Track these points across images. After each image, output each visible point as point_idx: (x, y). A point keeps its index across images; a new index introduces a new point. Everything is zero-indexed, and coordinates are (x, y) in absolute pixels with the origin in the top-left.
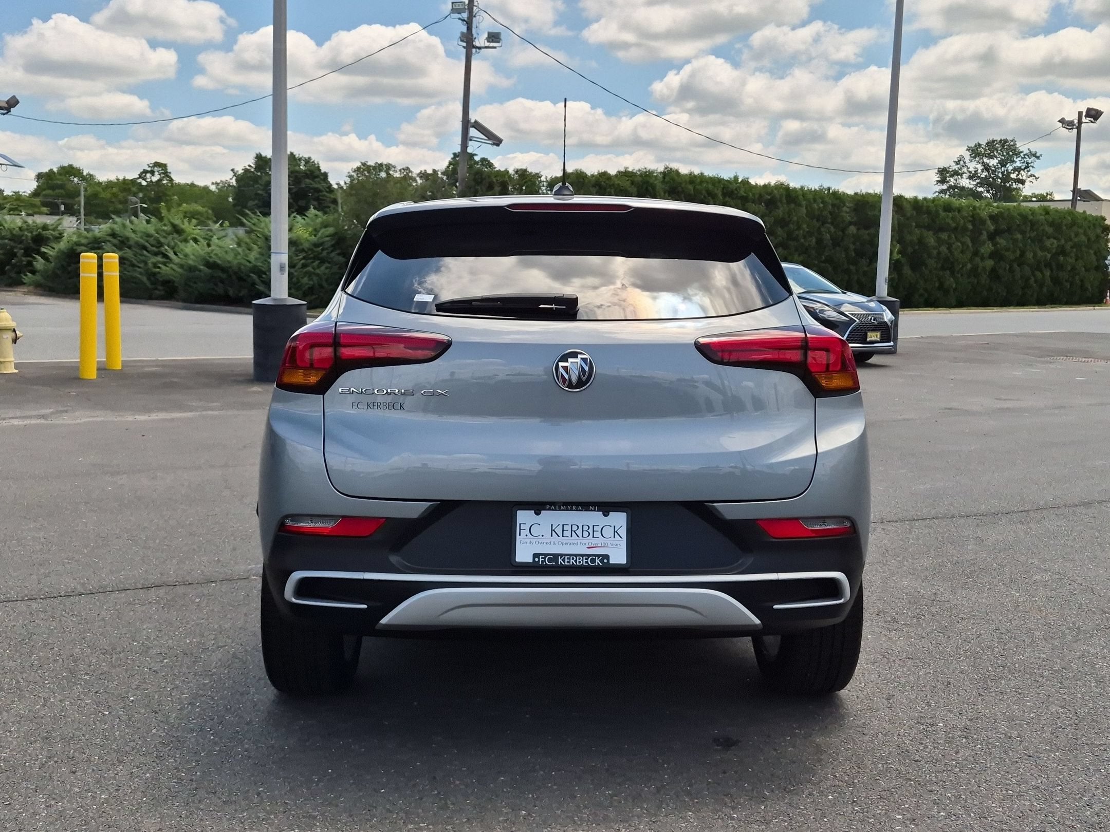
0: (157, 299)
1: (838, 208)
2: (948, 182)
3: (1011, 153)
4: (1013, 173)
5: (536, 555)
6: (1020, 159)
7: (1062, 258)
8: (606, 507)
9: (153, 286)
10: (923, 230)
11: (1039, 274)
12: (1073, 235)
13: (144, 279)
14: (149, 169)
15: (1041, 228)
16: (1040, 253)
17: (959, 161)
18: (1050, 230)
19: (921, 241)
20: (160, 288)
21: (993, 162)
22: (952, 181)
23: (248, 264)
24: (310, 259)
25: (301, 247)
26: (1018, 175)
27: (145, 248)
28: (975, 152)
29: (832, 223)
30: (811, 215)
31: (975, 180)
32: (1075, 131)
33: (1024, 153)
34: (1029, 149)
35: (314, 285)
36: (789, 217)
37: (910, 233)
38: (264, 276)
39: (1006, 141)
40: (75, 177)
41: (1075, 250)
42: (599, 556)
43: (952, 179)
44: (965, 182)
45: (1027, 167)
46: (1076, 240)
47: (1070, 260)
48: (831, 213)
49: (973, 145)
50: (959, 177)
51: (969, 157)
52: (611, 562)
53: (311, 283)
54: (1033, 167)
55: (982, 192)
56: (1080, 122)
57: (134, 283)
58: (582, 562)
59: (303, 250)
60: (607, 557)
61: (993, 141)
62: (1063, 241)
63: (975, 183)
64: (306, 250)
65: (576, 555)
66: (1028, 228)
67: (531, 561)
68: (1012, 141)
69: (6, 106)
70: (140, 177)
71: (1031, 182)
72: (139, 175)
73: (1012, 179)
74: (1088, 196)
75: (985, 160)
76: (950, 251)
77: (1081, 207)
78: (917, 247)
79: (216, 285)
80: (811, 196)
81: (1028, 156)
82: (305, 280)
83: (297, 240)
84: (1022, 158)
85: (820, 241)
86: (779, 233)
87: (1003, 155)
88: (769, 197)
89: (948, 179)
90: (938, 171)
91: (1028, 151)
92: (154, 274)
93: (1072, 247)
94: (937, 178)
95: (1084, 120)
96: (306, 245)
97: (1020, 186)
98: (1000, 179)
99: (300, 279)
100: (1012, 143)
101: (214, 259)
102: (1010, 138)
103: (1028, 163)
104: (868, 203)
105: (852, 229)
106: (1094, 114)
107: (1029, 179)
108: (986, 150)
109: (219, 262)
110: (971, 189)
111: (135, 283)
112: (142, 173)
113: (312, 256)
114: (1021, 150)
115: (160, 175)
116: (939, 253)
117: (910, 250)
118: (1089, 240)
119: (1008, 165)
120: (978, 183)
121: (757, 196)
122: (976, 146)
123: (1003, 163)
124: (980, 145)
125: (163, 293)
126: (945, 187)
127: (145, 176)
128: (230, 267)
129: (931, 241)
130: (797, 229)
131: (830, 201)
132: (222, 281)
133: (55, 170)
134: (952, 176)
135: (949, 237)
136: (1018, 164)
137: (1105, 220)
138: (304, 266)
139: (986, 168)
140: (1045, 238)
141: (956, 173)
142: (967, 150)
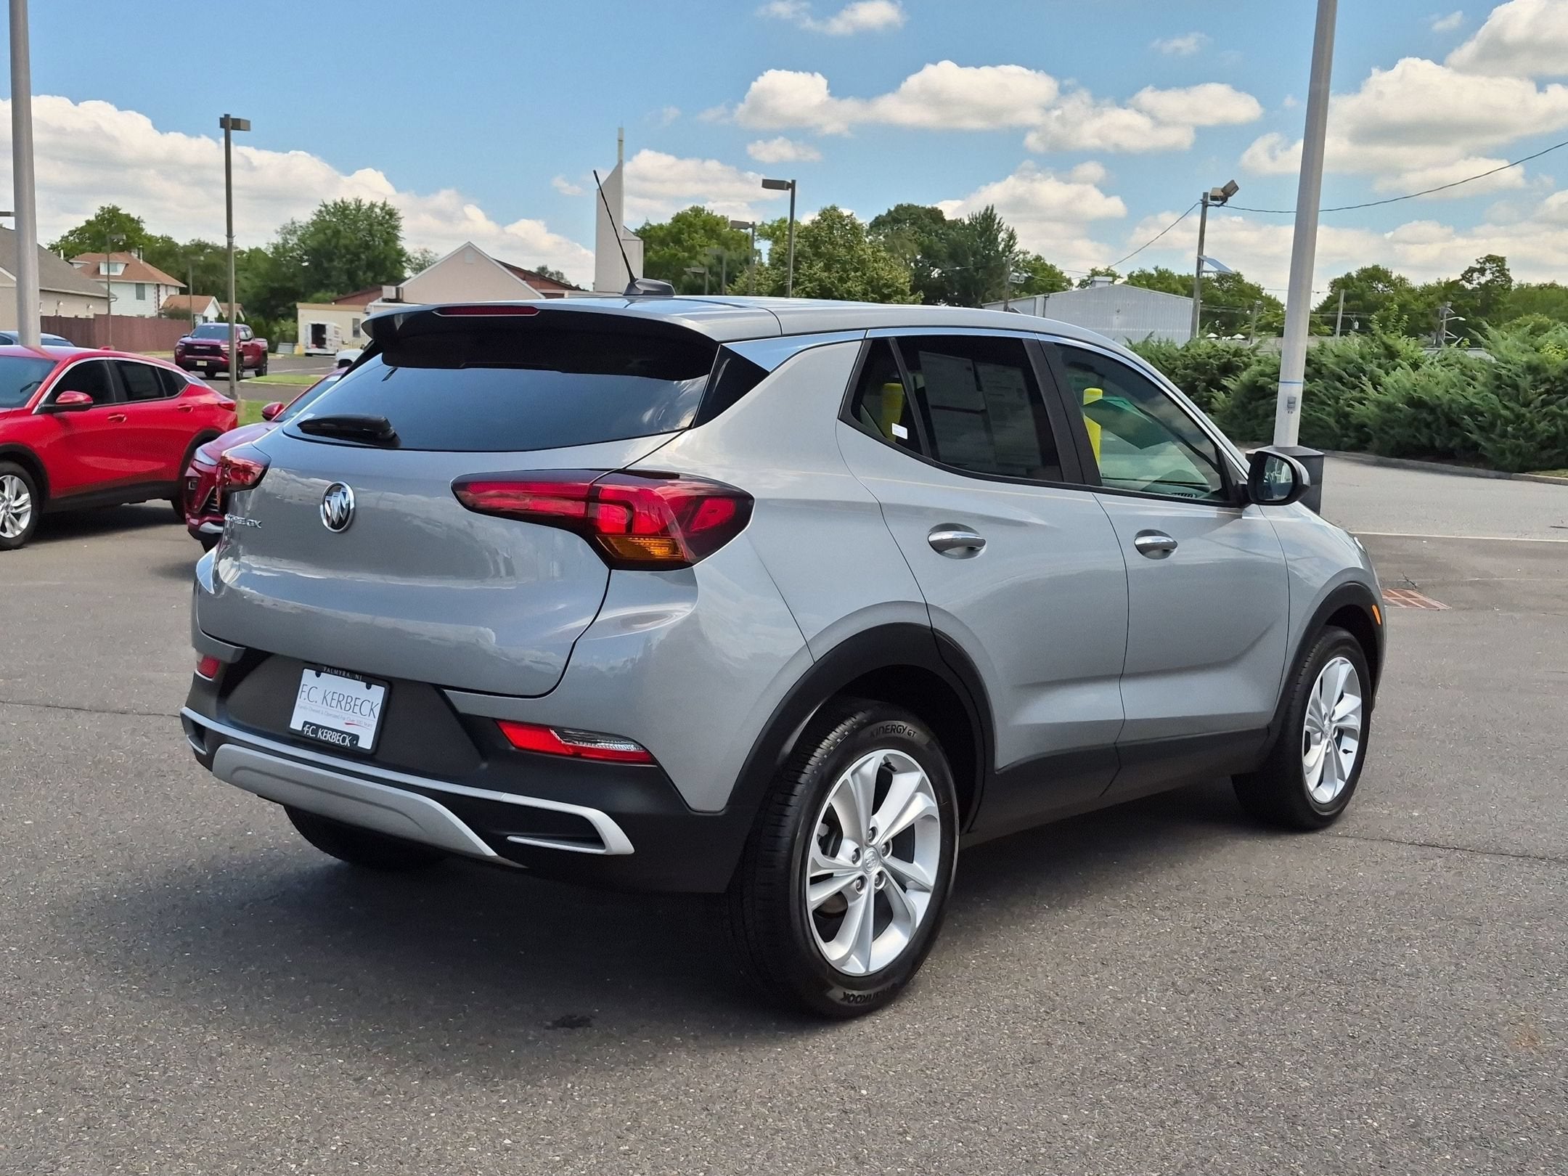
0: (1346, 450)
9: (1344, 432)
13: (1331, 421)
14: (1478, 266)
20: (1352, 434)
23: (1462, 400)
24: (1558, 392)
25: (1543, 375)
27: (1340, 379)
35: (1557, 434)
38: (1480, 419)
40: (1379, 282)
42: (349, 734)
53: (1553, 429)
57: (1319, 426)
58: (335, 739)
59: (1547, 380)
64: (1552, 379)
67: (300, 729)
69: (1222, 194)
70: (1464, 277)
72: (1462, 275)
79: (1418, 430)
82: (1543, 425)
83: (1538, 365)
92: (1347, 415)
96: (1554, 372)
99: (1535, 423)
101: (1419, 393)
109: (1425, 398)
111: (1322, 427)
112: (1467, 272)
113: (1561, 388)
115: (1493, 273)
125: (1354, 441)
127: (1471, 276)
128: (1440, 405)
132: (1428, 425)
133: (1354, 274)
138: (1545, 403)
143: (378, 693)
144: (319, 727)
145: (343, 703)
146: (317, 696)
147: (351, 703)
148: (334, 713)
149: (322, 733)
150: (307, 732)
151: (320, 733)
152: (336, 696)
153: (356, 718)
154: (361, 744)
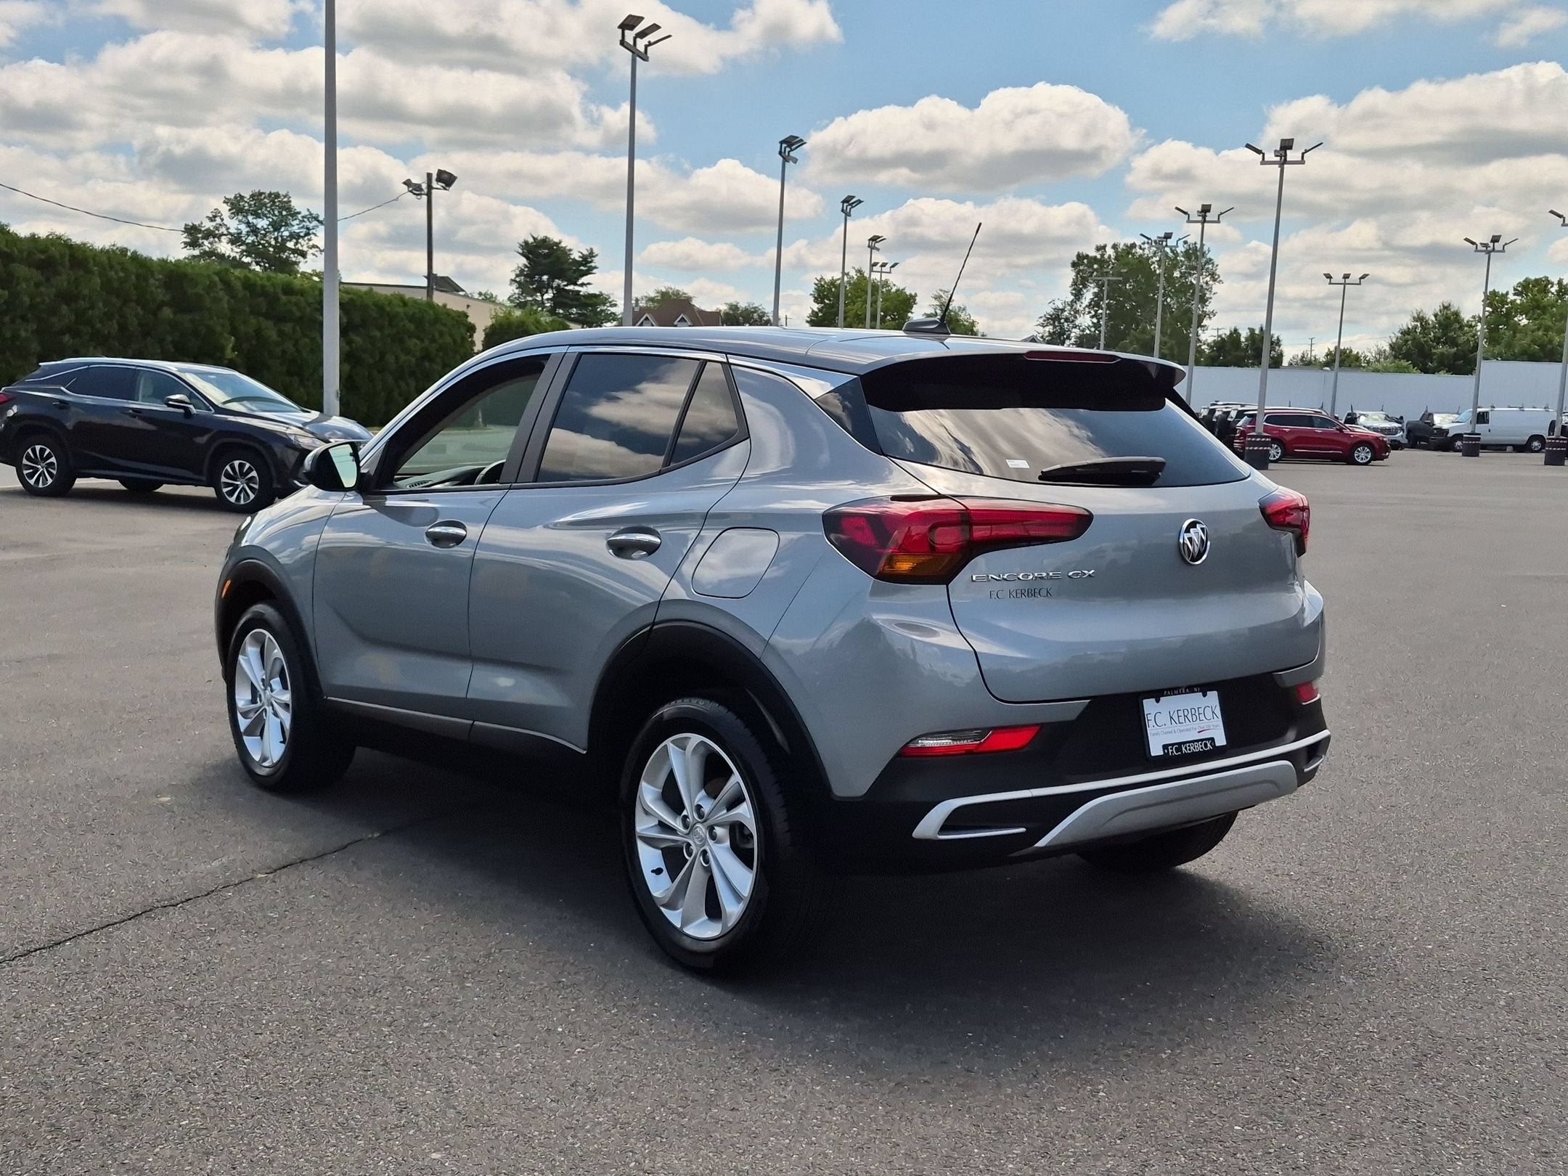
1: (146, 280)
2: (200, 246)
3: (284, 213)
4: (290, 241)
5: (1165, 747)
6: (297, 222)
7: (427, 364)
8: (1204, 688)
10: (261, 319)
11: (402, 384)
12: (437, 335)
15: (402, 323)
16: (403, 358)
17: (215, 217)
18: (411, 327)
19: (258, 332)
21: (262, 223)
22: (207, 245)
26: (296, 244)
28: (236, 206)
29: (138, 302)
30: (107, 286)
31: (240, 246)
32: (425, 197)
33: (303, 214)
34: (308, 210)
36: (76, 288)
37: (245, 322)
39: (277, 195)
41: (441, 354)
43: (206, 242)
44: (224, 247)
45: (307, 234)
46: (441, 341)
47: (435, 367)
48: (136, 288)
49: (232, 196)
50: (216, 240)
51: (228, 213)
52: (1217, 745)
54: (315, 234)
55: (249, 264)
56: (430, 187)
58: (1198, 748)
60: (1212, 739)
61: (261, 194)
62: (427, 342)
63: (239, 250)
65: (1193, 741)
66: (387, 323)
68: (285, 197)
71: (314, 254)
73: (290, 249)
74: (447, 285)
75: (250, 218)
76: (298, 351)
77: (439, 298)
78: (254, 342)
80: (104, 259)
81: (308, 219)
84: (300, 221)
85: (123, 327)
86: (64, 312)
87: (274, 215)
88: (43, 257)
89: (200, 241)
90: (185, 228)
91: (308, 213)
93: (437, 350)
94: (184, 238)
95: (435, 184)
97: (300, 258)
98: (273, 247)
100: (286, 200)
102: (282, 193)
103: (308, 229)
104: (186, 275)
105: (167, 312)
106: (447, 179)
107: (311, 251)
108: (250, 206)
110: (234, 258)
114: (298, 210)
116: (284, 352)
117: (245, 346)
118: (455, 341)
119: (283, 229)
120: (243, 251)
121: (25, 254)
122: (236, 197)
123: (276, 226)
124: (242, 197)
126: (196, 252)
129: (272, 333)
130: (90, 308)
131: (134, 270)
134: (206, 237)
135: (294, 329)
136: (295, 229)
137: (467, 316)
139: (254, 230)
140: (406, 337)
141: (209, 234)
142: (225, 202)
143: (1213, 696)
144: (1180, 744)
145: (1189, 716)
146: (1163, 719)
147: (1196, 714)
148: (1185, 728)
149: (1186, 748)
150: (1172, 752)
151: (1184, 749)
152: (1181, 713)
153: (1204, 724)
154: (1218, 744)
